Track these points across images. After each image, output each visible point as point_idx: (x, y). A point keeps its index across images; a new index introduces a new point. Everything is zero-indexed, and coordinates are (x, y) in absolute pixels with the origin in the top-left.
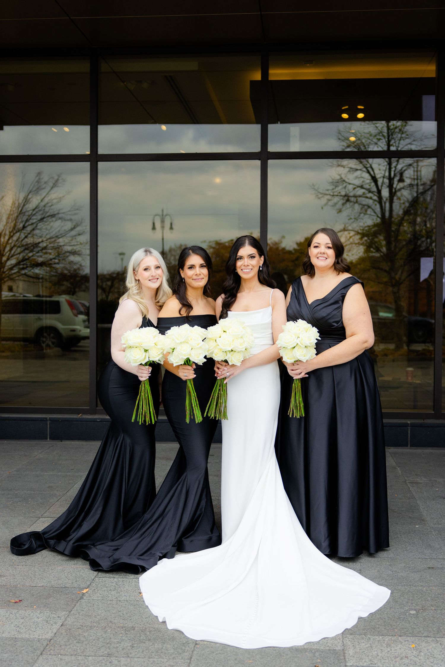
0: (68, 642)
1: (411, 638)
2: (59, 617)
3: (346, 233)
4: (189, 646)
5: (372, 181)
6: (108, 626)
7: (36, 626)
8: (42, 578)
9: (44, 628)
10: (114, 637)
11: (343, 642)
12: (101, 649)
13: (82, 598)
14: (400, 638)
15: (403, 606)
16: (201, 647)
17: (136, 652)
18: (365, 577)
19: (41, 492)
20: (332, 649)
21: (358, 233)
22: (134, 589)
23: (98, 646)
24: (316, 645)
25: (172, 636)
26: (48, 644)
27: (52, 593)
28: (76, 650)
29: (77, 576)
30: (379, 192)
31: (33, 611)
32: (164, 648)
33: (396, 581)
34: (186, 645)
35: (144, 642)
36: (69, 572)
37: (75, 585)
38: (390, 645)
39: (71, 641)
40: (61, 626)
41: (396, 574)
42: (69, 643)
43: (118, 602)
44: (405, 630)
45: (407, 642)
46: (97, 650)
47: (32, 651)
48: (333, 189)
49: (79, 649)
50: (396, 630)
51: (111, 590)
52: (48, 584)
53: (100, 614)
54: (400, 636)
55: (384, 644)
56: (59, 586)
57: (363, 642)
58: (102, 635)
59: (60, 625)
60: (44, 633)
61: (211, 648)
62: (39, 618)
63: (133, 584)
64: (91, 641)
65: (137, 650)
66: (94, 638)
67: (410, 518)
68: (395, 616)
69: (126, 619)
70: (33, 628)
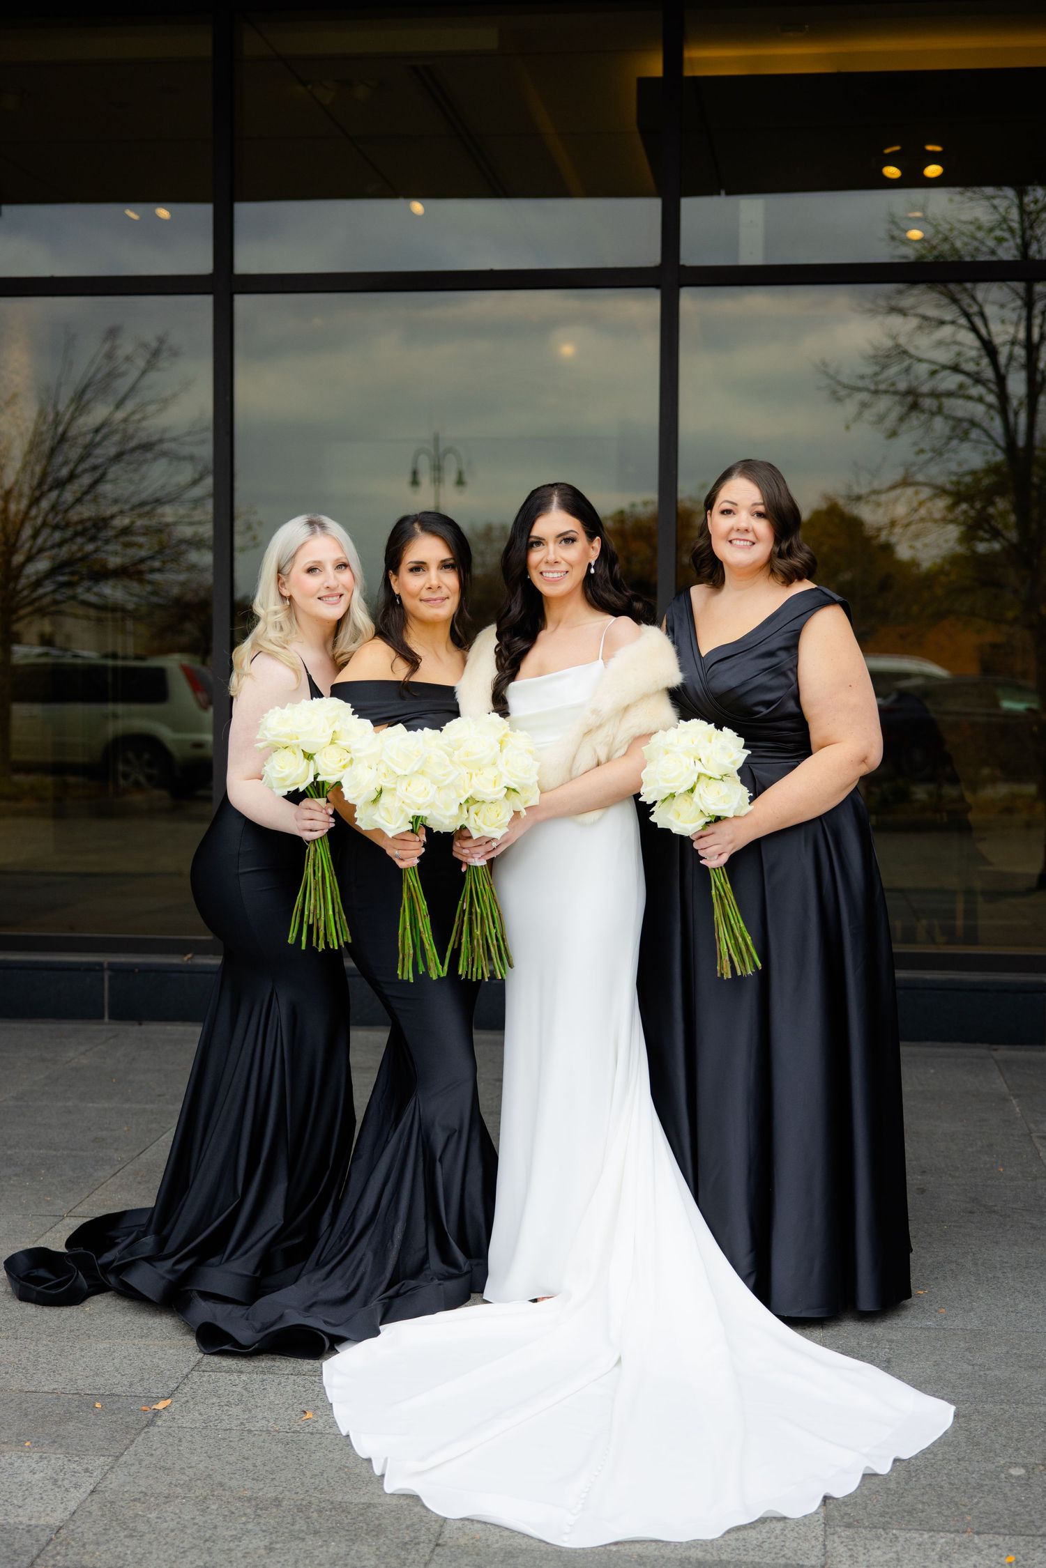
0: (105, 1534)
1: (1007, 1537)
2: (86, 1470)
3: (910, 491)
4: (417, 1550)
5: (983, 352)
6: (213, 1495)
7: (27, 1492)
8: (54, 1372)
9: (45, 1497)
10: (225, 1523)
11: (824, 1545)
12: (188, 1554)
13: (151, 1423)
14: (976, 1539)
15: (991, 1455)
16: (449, 1554)
17: (279, 1562)
18: (899, 1378)
19: (74, 1153)
20: (794, 1563)
21: (941, 491)
22: (290, 1402)
23: (181, 1545)
24: (752, 1553)
25: (377, 1522)
26: (51, 1539)
27: (77, 1409)
28: (122, 1554)
29: (144, 1367)
30: (1001, 380)
31: (23, 1454)
32: (353, 1553)
33: (980, 1391)
34: (409, 1547)
35: (300, 1539)
36: (125, 1357)
37: (139, 1390)
38: (948, 1556)
39: (111, 1531)
40: (89, 1495)
41: (982, 1373)
42: (106, 1537)
43: (245, 1433)
44: (994, 1517)
45: (994, 1549)
46: (176, 1557)
47: (8, 1557)
48: (876, 374)
49: (131, 1554)
50: (969, 1518)
51: (229, 1404)
52: (68, 1387)
53: (193, 1464)
54: (978, 1533)
55: (933, 1554)
56: (95, 1392)
57: (879, 1548)
58: (193, 1519)
59: (89, 1492)
60: (44, 1511)
61: (475, 1557)
62: (34, 1473)
63: (288, 1388)
64: (164, 1534)
65: (282, 1560)
66: (173, 1525)
67: (1034, 1227)
68: (970, 1480)
69: (261, 1477)
70: (16, 1497)
